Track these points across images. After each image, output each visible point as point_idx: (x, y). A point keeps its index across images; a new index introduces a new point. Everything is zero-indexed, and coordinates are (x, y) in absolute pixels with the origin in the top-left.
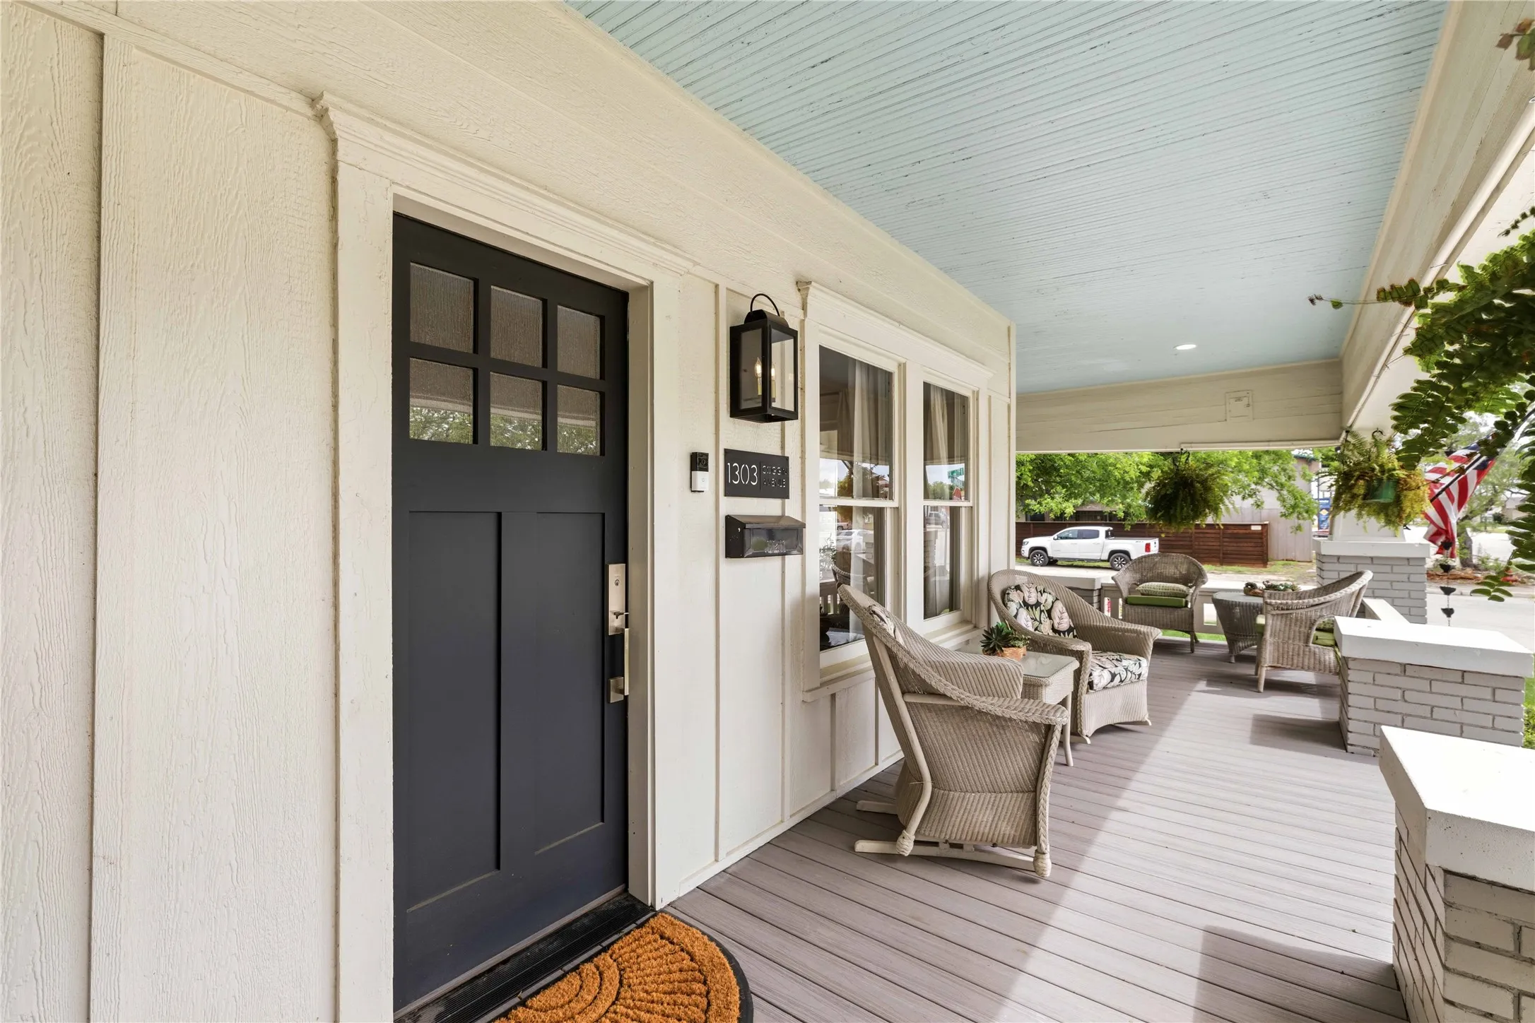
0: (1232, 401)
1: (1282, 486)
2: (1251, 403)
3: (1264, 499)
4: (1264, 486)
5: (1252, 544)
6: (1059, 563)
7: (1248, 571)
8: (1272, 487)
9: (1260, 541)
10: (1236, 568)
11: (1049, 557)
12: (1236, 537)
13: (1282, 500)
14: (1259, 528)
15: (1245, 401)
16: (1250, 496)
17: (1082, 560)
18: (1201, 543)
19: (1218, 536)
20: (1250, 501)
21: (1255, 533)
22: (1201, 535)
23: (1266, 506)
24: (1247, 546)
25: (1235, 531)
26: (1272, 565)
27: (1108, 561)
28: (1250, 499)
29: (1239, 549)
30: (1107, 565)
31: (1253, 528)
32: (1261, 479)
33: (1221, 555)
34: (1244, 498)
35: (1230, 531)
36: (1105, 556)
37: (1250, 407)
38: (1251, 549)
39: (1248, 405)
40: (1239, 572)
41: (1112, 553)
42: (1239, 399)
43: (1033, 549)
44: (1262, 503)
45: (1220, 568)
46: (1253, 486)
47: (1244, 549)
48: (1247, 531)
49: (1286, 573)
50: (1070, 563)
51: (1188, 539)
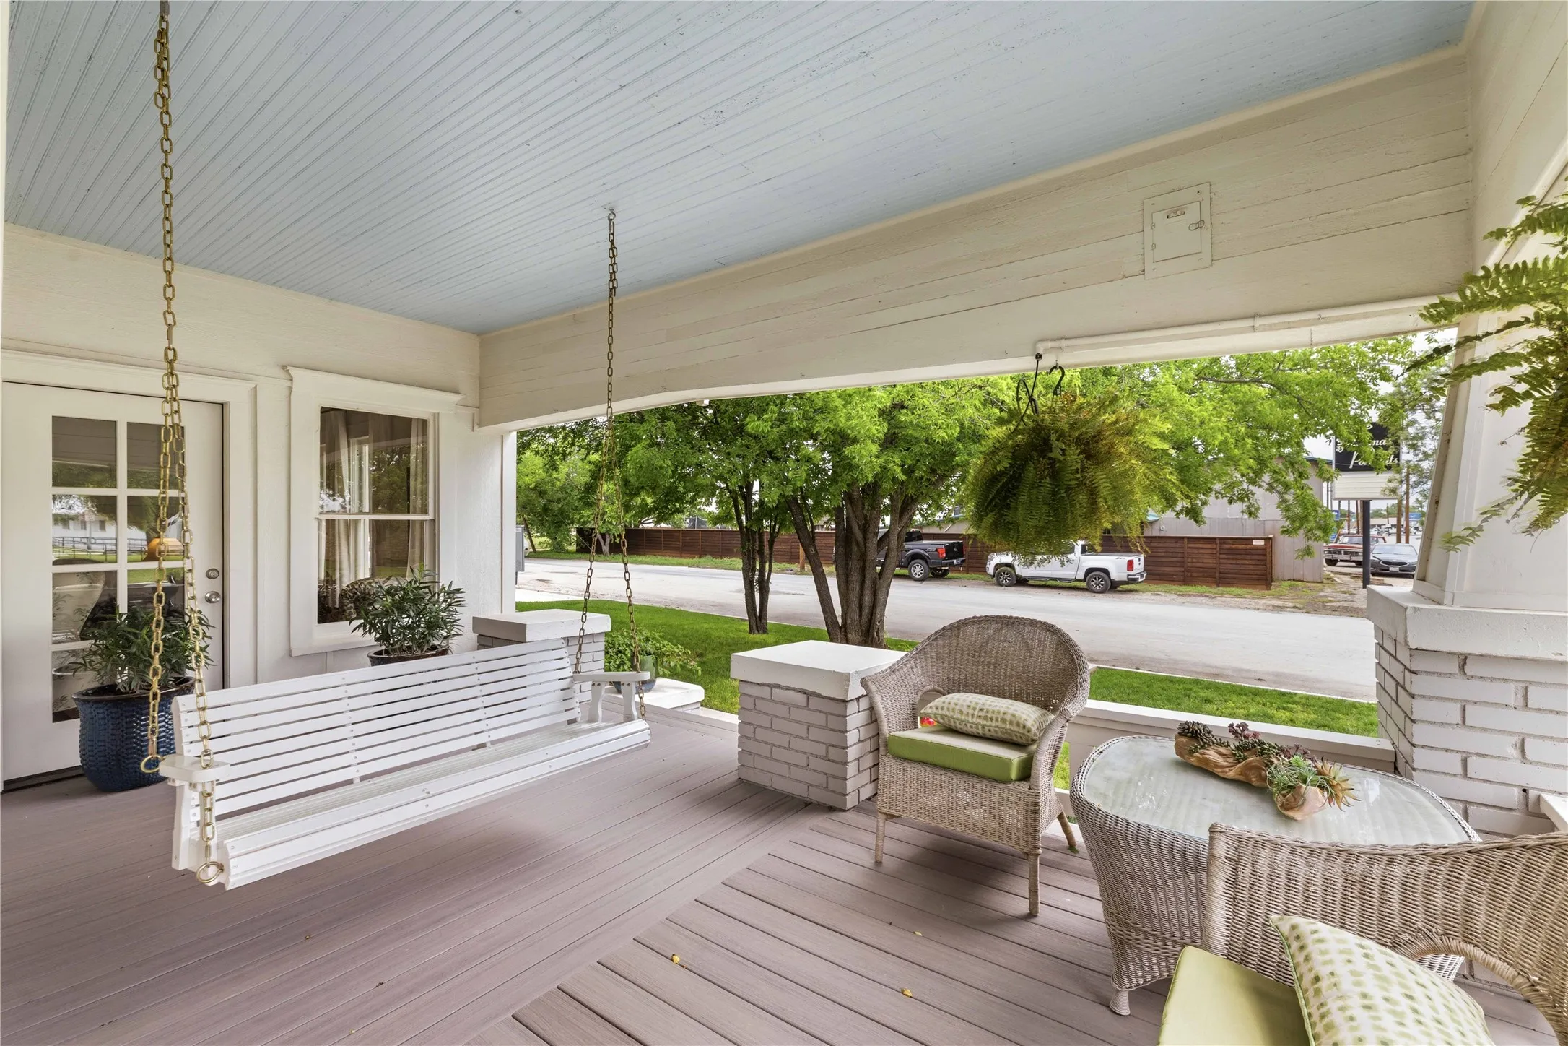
0: (1159, 218)
1: (1287, 486)
2: (1206, 218)
3: (1261, 503)
4: (1260, 486)
5: (1253, 562)
6: (1031, 582)
7: (1249, 593)
8: (1271, 488)
9: (1261, 557)
10: (1235, 590)
11: (1017, 576)
12: (1232, 552)
13: (1284, 505)
14: (1262, 543)
15: (1192, 215)
16: (1241, 499)
17: (1055, 579)
18: (1194, 560)
19: (1214, 552)
20: (1239, 506)
21: (1257, 548)
22: (1196, 551)
23: (1262, 515)
24: (1248, 564)
25: (1234, 546)
26: (1277, 587)
27: (1084, 580)
28: (1239, 503)
29: (1238, 567)
30: (1084, 585)
31: (1255, 542)
32: (1258, 474)
33: (1217, 575)
34: (1231, 502)
35: (1227, 546)
36: (1081, 575)
37: (1206, 233)
38: (1252, 567)
39: (1200, 225)
40: (1238, 596)
41: (1089, 571)
42: (1177, 211)
43: (998, 566)
44: (1257, 509)
45: (1215, 590)
46: (1245, 486)
47: (1243, 567)
48: (1248, 547)
49: (1294, 597)
50: (1043, 583)
51: (1180, 555)
